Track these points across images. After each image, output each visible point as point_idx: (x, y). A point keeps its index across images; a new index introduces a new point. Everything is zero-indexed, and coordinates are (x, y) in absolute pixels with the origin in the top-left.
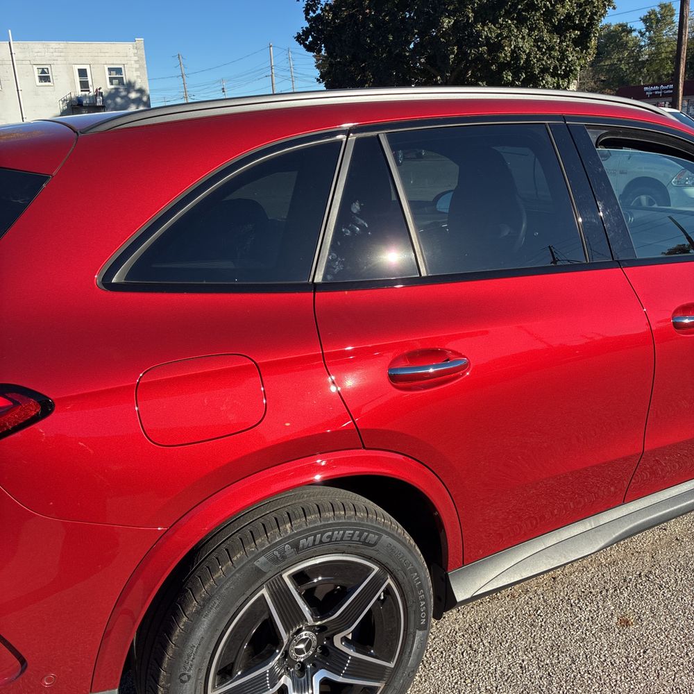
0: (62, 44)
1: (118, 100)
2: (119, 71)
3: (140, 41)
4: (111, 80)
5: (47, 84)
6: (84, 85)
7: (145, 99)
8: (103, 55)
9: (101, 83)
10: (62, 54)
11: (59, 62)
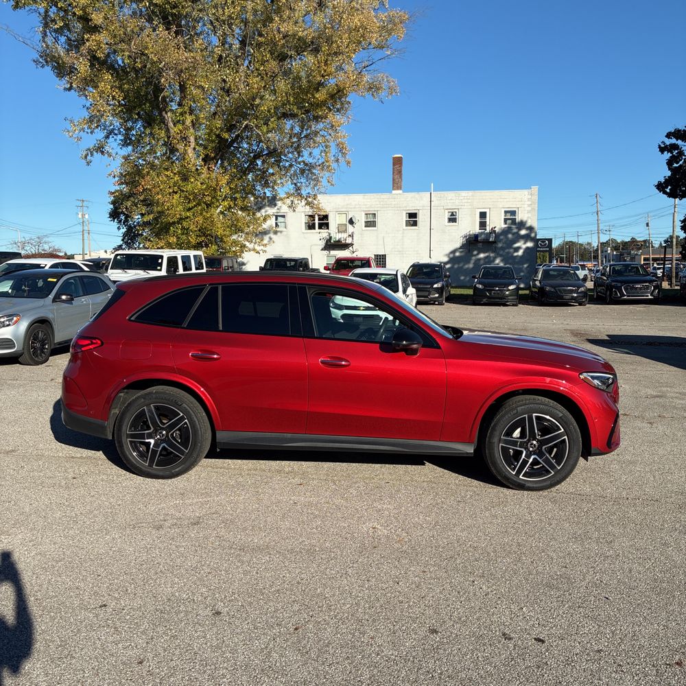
0: (470, 193)
1: (510, 236)
2: (513, 213)
3: (535, 189)
4: (506, 220)
5: (454, 224)
6: (483, 225)
7: (533, 235)
8: (502, 200)
9: (497, 222)
10: (469, 201)
11: (465, 207)
